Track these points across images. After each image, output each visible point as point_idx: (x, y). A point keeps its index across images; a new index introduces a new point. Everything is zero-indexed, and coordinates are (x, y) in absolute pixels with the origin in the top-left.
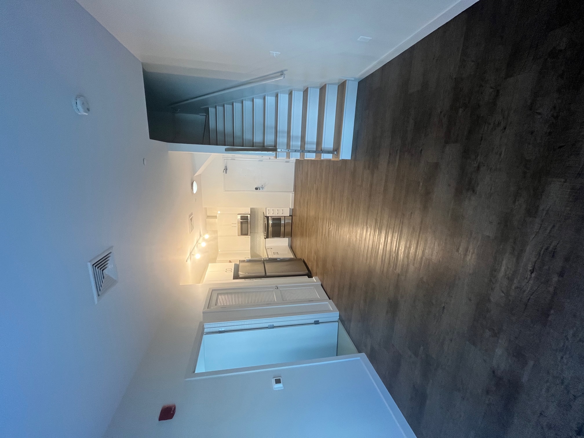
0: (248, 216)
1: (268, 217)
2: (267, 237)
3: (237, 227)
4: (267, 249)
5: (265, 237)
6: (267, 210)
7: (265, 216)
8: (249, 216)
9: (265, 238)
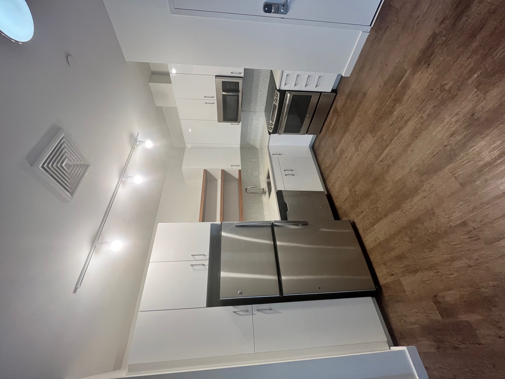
0: (238, 83)
1: (283, 93)
2: (275, 130)
3: (216, 104)
4: (271, 154)
5: (271, 131)
6: (285, 75)
7: (278, 88)
8: (240, 81)
9: (270, 133)
